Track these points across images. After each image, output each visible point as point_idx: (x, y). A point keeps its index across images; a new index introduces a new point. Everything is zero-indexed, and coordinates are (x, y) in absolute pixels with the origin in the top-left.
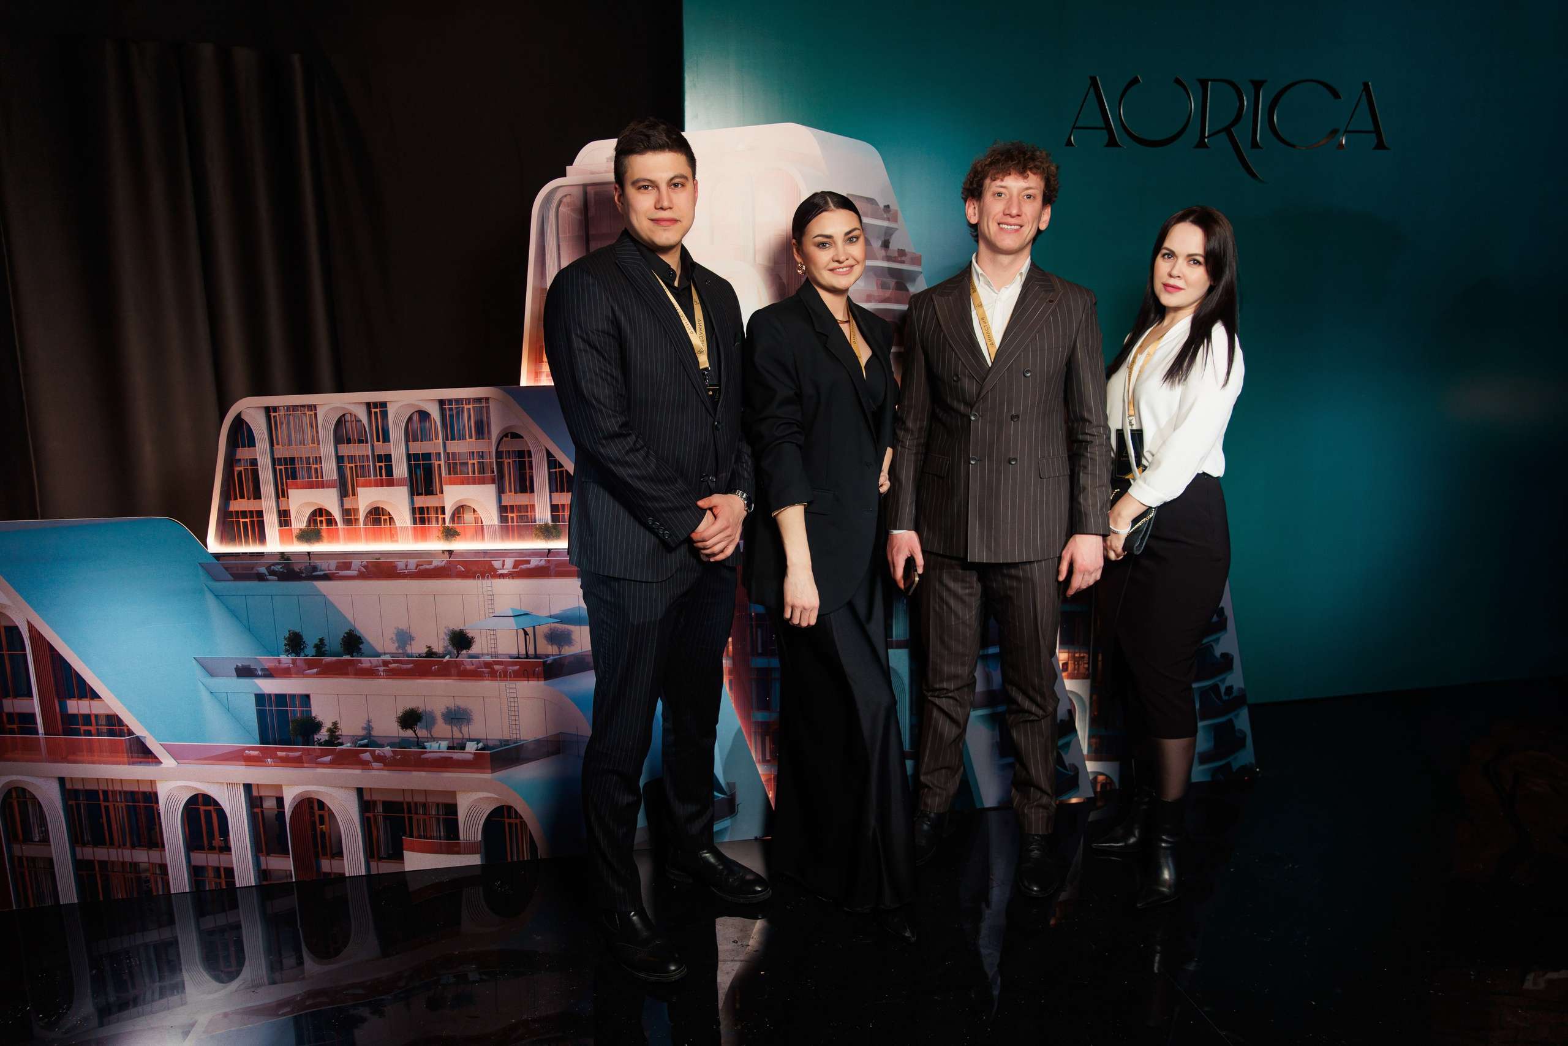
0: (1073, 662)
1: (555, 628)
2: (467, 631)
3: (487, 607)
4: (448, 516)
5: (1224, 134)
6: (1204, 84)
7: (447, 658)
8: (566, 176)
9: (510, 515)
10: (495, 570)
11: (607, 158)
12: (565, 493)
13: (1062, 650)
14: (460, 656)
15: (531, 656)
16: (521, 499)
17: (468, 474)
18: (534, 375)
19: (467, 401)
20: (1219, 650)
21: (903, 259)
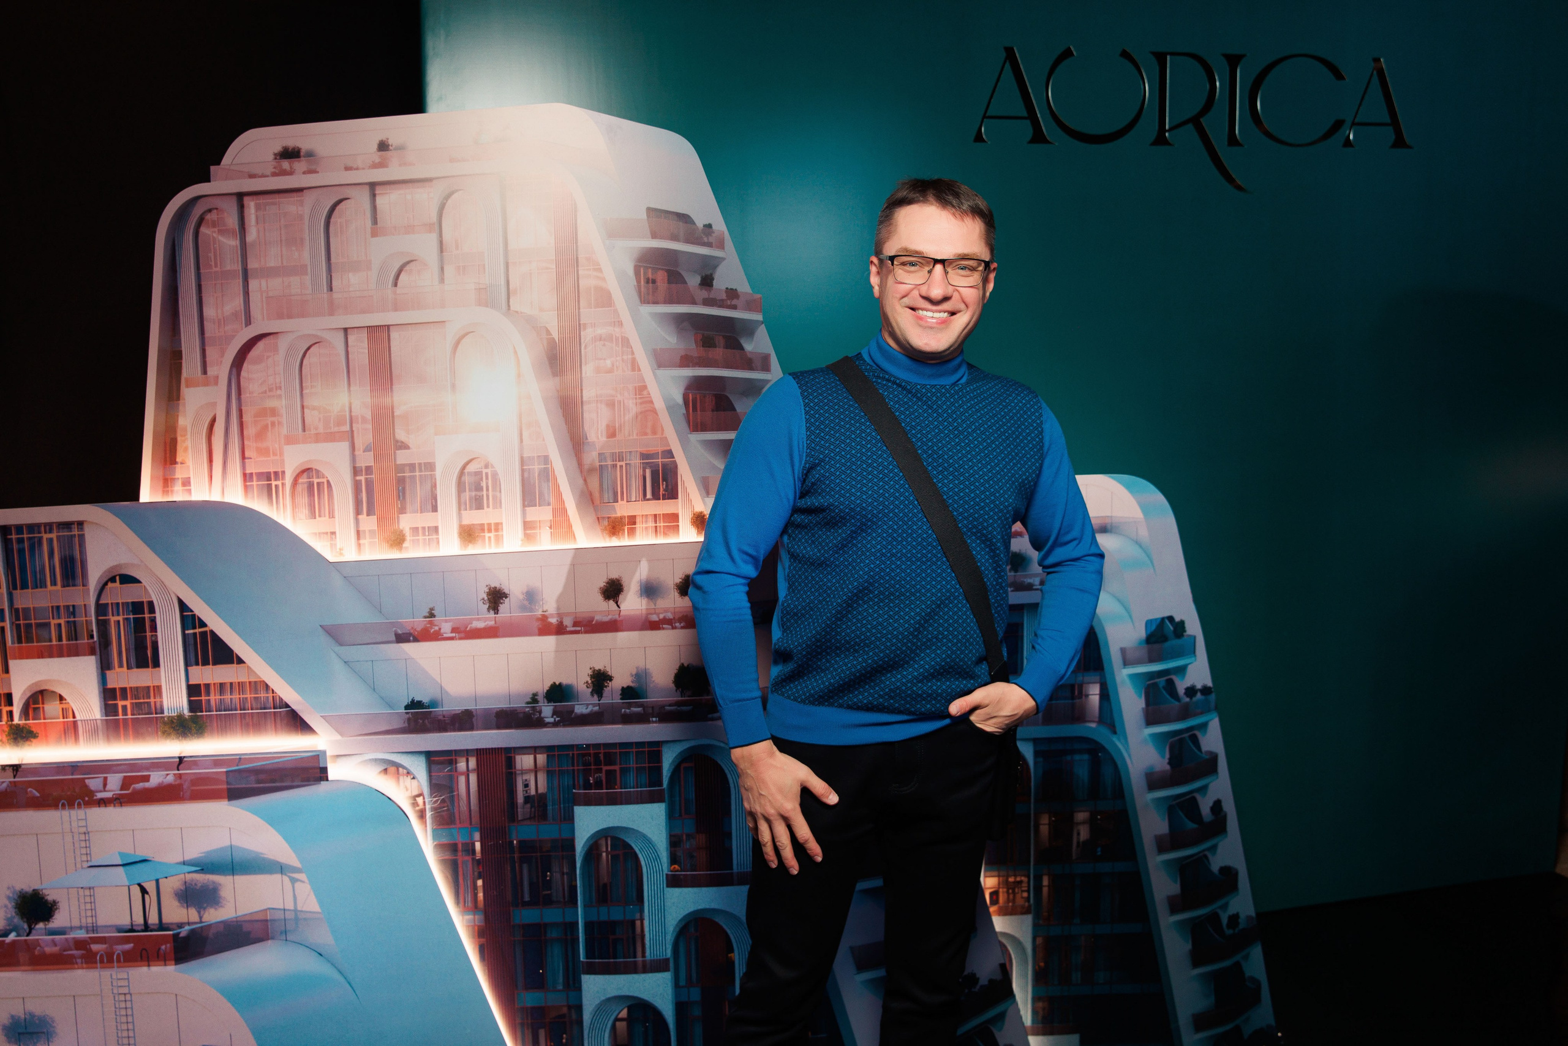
0: (1005, 890)
1: (192, 880)
2: (46, 892)
3: (78, 852)
4: (17, 709)
5: (1190, 126)
6: (1161, 58)
7: (12, 936)
8: (209, 181)
9: (121, 703)
10: (91, 793)
11: (275, 154)
12: (211, 666)
13: (988, 874)
14: (34, 932)
15: (152, 927)
16: (139, 678)
17: (50, 640)
18: (161, 483)
19: (48, 528)
20: (1216, 863)
21: (734, 302)
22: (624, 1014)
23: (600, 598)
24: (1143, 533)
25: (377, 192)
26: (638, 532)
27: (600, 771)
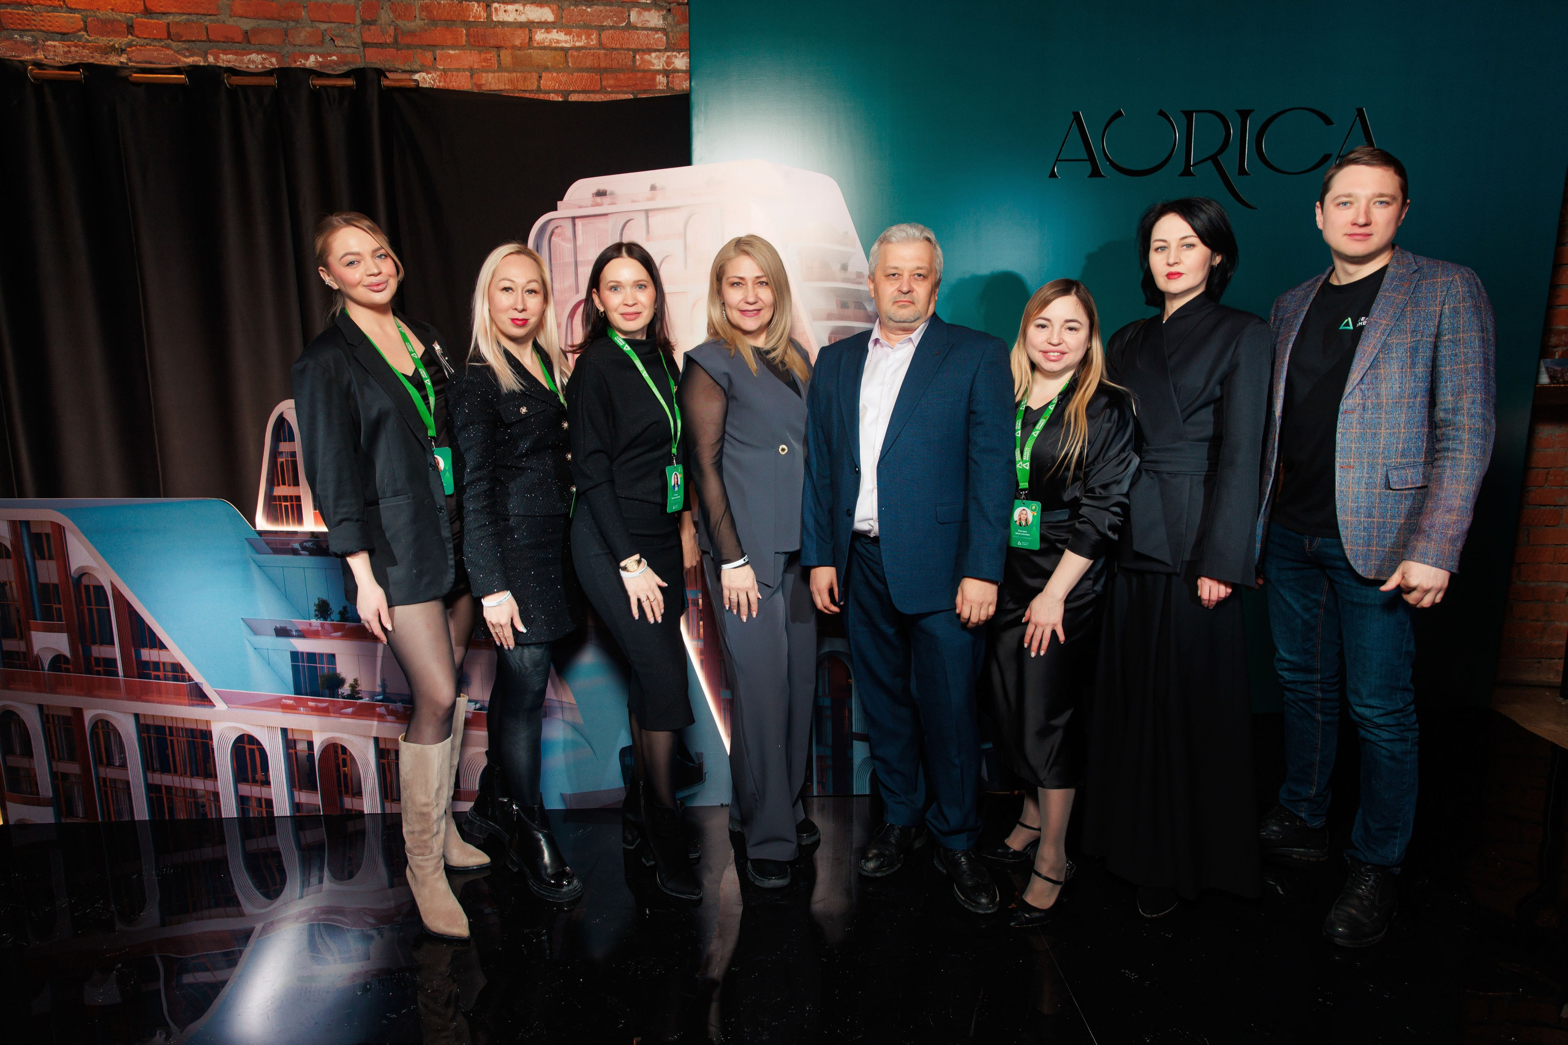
5: (1210, 162)
6: (1188, 115)
8: (556, 210)
21: (861, 280)
25: (649, 215)
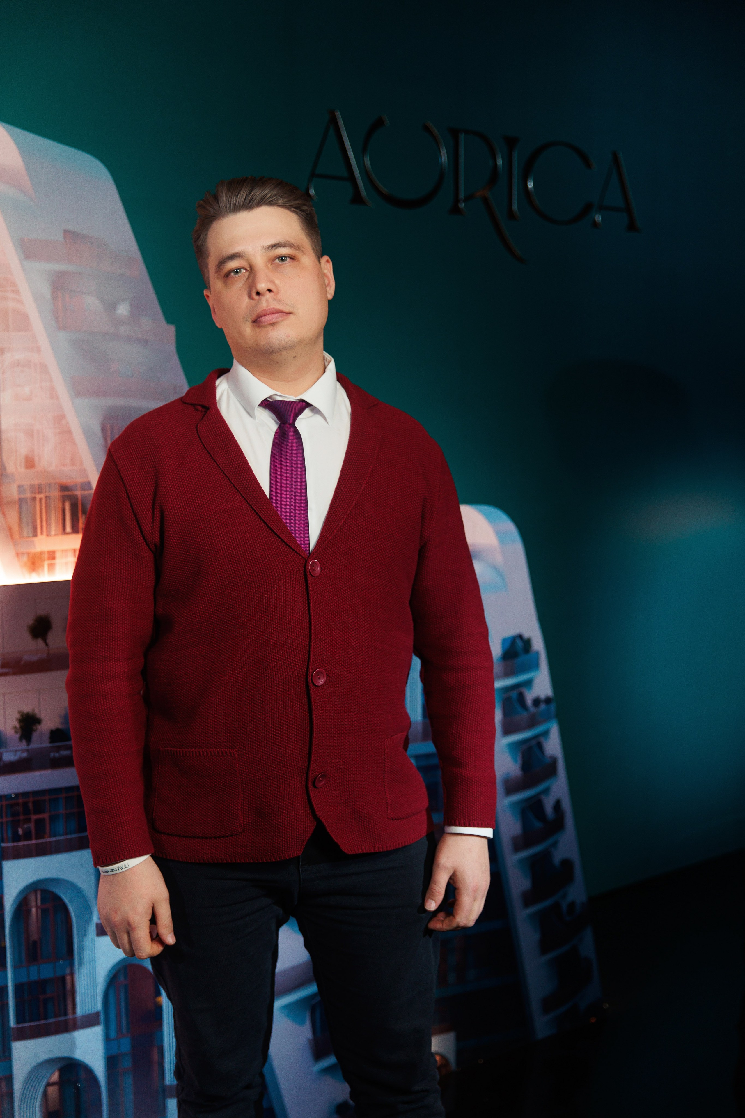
20: (558, 856)
22: (55, 1077)
23: (28, 637)
24: (498, 558)
26: (58, 568)
27: (29, 820)
